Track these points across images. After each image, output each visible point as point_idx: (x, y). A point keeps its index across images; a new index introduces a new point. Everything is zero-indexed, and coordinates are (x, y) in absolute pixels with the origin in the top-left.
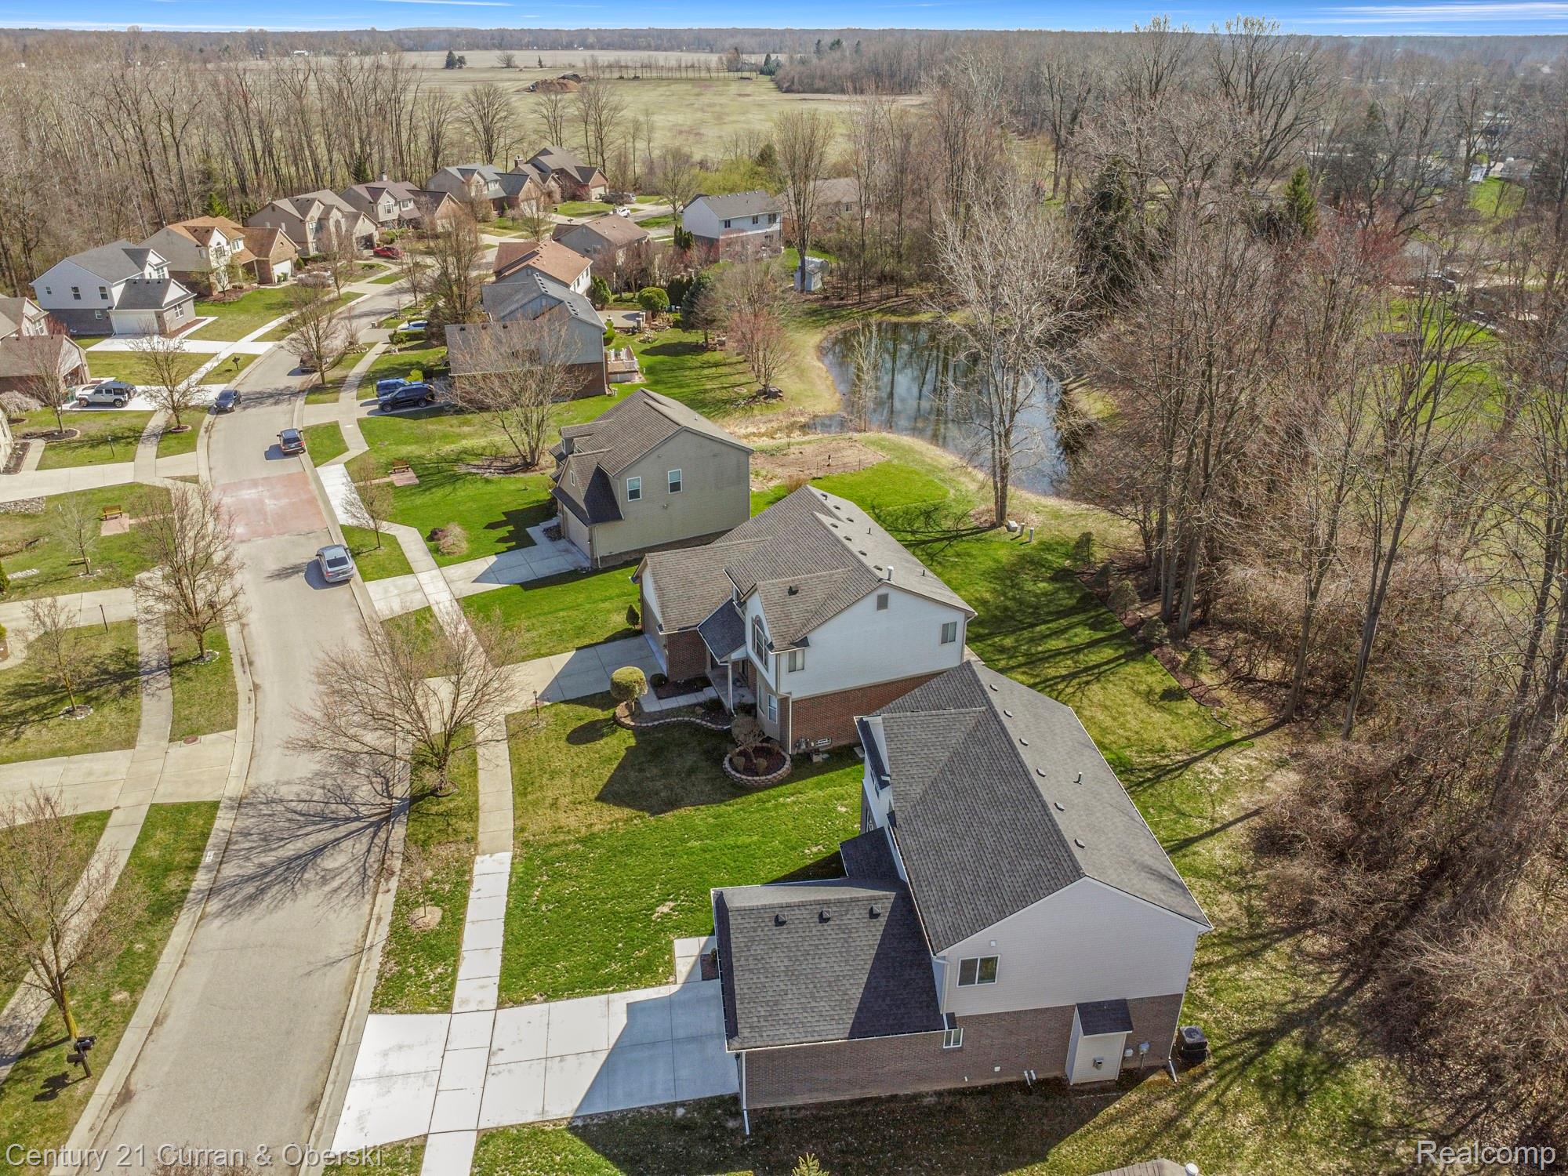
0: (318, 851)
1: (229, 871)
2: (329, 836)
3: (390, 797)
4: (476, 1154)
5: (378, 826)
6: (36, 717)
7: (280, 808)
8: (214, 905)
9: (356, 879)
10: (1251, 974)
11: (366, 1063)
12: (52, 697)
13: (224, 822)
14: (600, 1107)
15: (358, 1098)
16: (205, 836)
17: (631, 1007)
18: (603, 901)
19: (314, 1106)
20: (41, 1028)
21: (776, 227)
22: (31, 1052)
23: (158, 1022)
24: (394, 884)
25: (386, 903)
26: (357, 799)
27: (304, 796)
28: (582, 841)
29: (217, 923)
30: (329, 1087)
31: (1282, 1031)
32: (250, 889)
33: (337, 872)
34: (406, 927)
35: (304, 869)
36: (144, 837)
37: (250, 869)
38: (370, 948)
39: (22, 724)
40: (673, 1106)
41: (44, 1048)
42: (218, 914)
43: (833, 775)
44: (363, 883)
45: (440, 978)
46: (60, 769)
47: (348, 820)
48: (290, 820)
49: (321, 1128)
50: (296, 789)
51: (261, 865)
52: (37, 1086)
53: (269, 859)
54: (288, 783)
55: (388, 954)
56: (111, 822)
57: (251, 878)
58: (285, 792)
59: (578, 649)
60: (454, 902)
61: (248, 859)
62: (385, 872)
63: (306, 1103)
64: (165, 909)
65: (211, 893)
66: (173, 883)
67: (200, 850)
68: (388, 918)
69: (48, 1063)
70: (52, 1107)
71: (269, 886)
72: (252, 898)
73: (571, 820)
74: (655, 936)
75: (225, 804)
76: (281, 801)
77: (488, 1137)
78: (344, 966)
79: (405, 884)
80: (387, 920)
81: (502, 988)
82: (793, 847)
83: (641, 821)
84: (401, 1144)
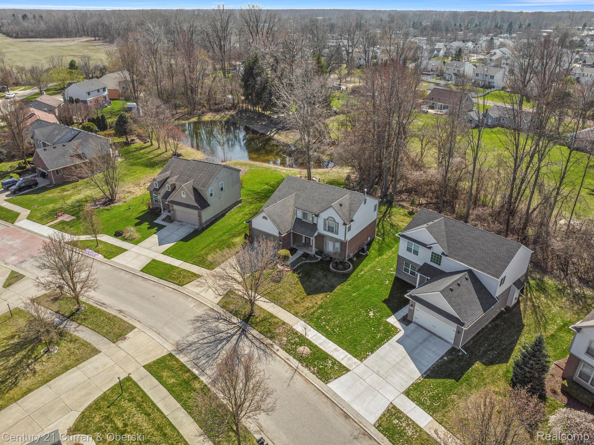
0: (235, 351)
1: (210, 372)
2: (231, 345)
3: (234, 324)
4: (410, 399)
5: (244, 334)
6: (31, 360)
7: (198, 345)
9: (261, 352)
11: (346, 398)
13: (183, 359)
14: (425, 369)
16: (184, 367)
18: (352, 320)
19: (347, 416)
21: (106, 93)
23: (260, 427)
26: (223, 330)
27: (201, 337)
28: (320, 308)
30: (344, 409)
33: (251, 353)
34: (302, 357)
38: (297, 368)
39: (28, 366)
40: (442, 358)
43: (364, 262)
44: (265, 352)
45: (333, 364)
47: (229, 337)
48: (209, 347)
49: (358, 420)
50: (194, 336)
54: (188, 336)
58: (191, 339)
61: (211, 365)
62: (268, 345)
63: (344, 418)
66: (197, 385)
67: (189, 371)
73: (308, 304)
74: (380, 322)
75: (174, 353)
76: (195, 343)
77: (407, 393)
78: (297, 376)
79: (281, 345)
80: (291, 358)
81: (356, 357)
82: (381, 284)
83: (330, 296)
84: (388, 410)
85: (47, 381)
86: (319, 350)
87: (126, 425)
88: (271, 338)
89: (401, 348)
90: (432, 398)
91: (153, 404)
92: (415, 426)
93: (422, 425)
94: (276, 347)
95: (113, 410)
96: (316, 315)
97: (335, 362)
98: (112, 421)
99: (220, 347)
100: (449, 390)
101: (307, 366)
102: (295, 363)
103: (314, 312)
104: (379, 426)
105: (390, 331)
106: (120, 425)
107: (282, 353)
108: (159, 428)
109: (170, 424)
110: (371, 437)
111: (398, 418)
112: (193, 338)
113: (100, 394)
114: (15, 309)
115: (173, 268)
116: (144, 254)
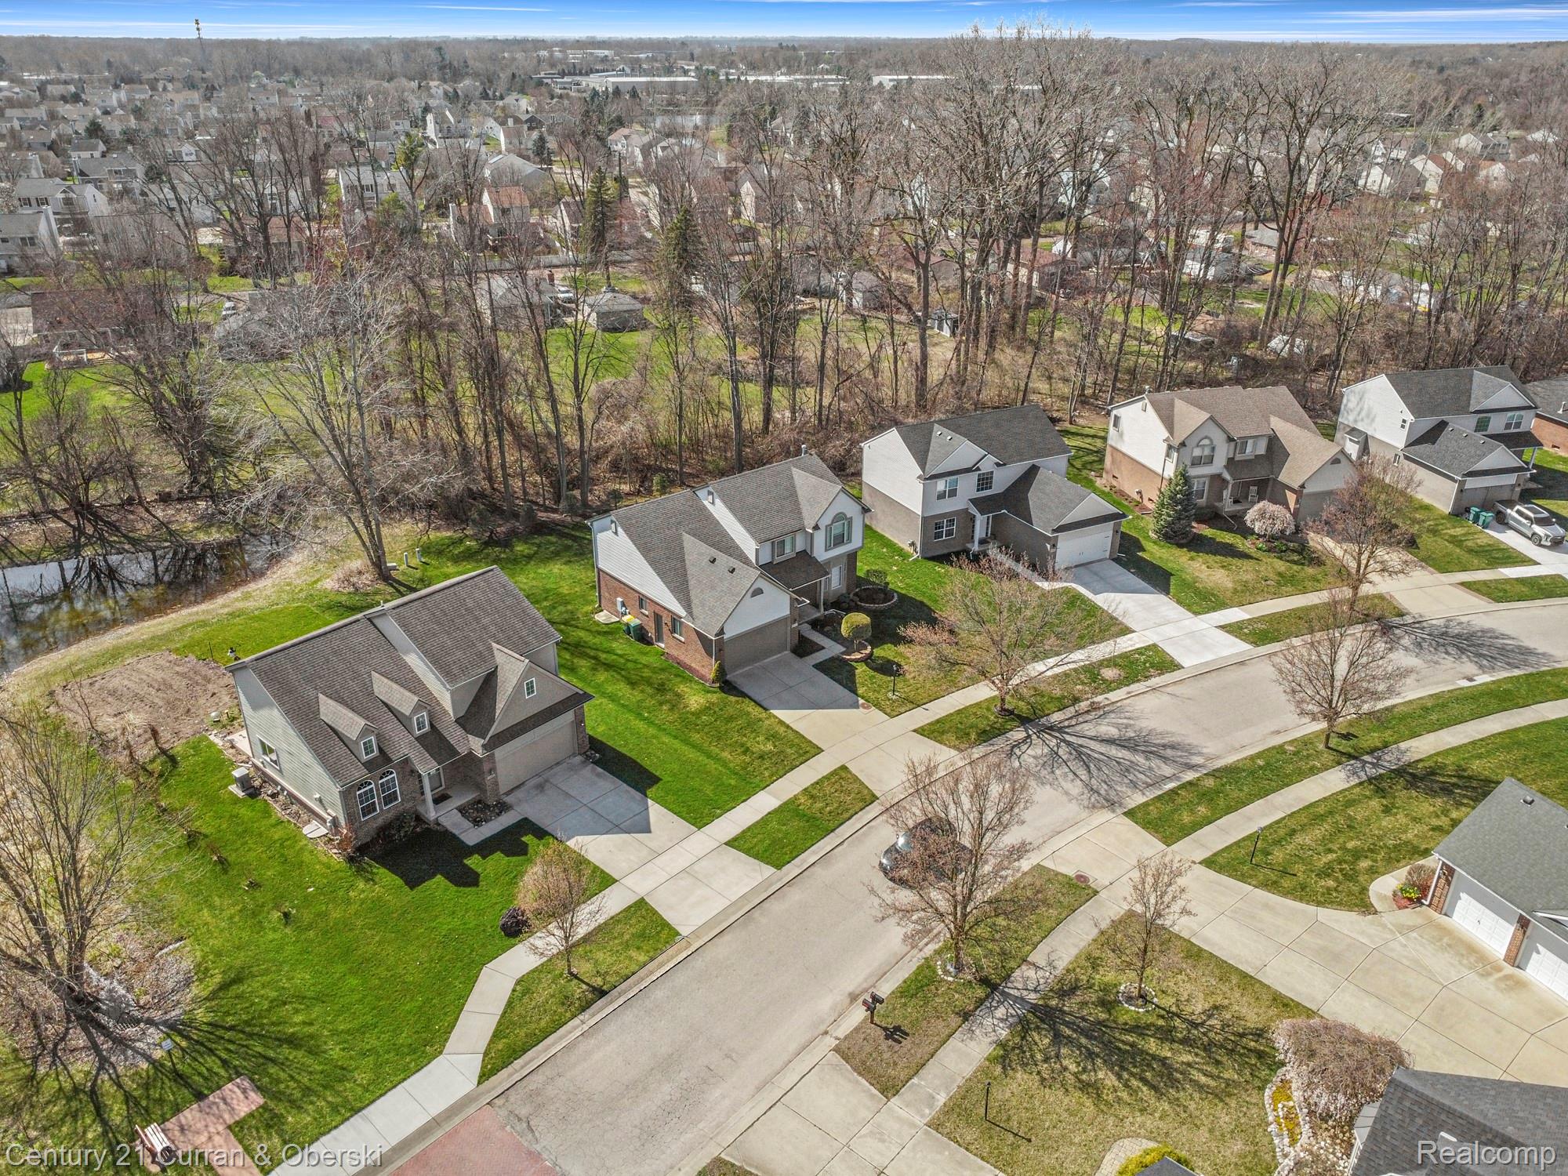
0: (1110, 741)
1: (1167, 770)
2: (1093, 744)
3: (1029, 736)
4: (1213, 611)
5: (1061, 730)
6: (1177, 1022)
7: (1093, 781)
8: (1197, 760)
9: (1112, 716)
11: (1209, 657)
12: (1141, 1044)
13: (1137, 799)
14: (1152, 589)
15: (1225, 651)
16: (1159, 798)
17: (1095, 593)
19: (1242, 663)
20: (1339, 763)
22: (1350, 757)
23: (1278, 732)
24: (1099, 698)
25: (1114, 696)
26: (1046, 750)
27: (1071, 775)
29: (1205, 751)
32: (1169, 752)
33: (1117, 726)
34: (1125, 679)
35: (1130, 739)
36: (1197, 826)
37: (1155, 763)
38: (1149, 687)
39: (1196, 1026)
41: (1343, 754)
42: (1200, 754)
45: (1142, 654)
46: (1208, 932)
47: (1069, 744)
48: (1099, 769)
49: (1247, 656)
50: (1067, 785)
51: (1147, 759)
52: (1354, 741)
53: (1140, 759)
54: (1067, 793)
55: (1147, 678)
56: (1207, 854)
57: (1161, 757)
58: (1075, 788)
59: (766, 709)
60: (1090, 669)
61: (1150, 769)
62: (1094, 707)
64: (1229, 773)
65: (1192, 767)
66: (1210, 784)
67: (1173, 791)
68: (1125, 689)
69: (1345, 746)
70: (1352, 731)
71: (1155, 745)
72: (1173, 747)
75: (1120, 811)
76: (1087, 785)
77: (1195, 612)
79: (1095, 694)
88: (1075, 700)
89: (1105, 595)
90: (1203, 599)
91: (1265, 828)
92: (1251, 621)
93: (1248, 617)
95: (1299, 868)
97: (1139, 652)
99: (1098, 757)
102: (1139, 687)
104: (1256, 645)
105: (1069, 596)
109: (1305, 809)
110: (1273, 654)
111: (1241, 628)
113: (1260, 893)
114: (936, 1125)
115: (789, 809)
116: (683, 863)
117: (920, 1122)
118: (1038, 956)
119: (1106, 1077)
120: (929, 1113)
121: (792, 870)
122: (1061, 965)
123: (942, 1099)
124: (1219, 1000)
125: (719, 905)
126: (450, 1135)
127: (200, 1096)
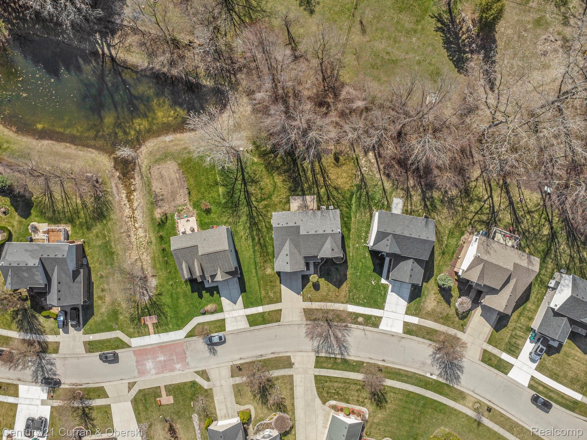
0: (336, 338)
1: (337, 352)
2: (332, 336)
3: (323, 325)
4: (408, 315)
5: (331, 328)
8: (345, 353)
9: (346, 331)
10: (414, 198)
11: (388, 329)
13: (322, 355)
14: (407, 299)
15: (394, 330)
16: (327, 357)
17: (392, 291)
18: (367, 291)
19: (393, 336)
23: (371, 358)
27: (319, 341)
28: (350, 292)
29: (350, 352)
31: (425, 202)
32: (343, 348)
33: (343, 335)
34: (362, 323)
35: (340, 340)
36: (324, 368)
37: (337, 349)
38: (364, 328)
42: (348, 352)
43: (346, 244)
44: (347, 330)
45: (375, 318)
47: (328, 333)
48: (325, 343)
49: (397, 334)
53: (336, 346)
54: (313, 344)
56: (318, 374)
57: (340, 348)
59: (281, 283)
60: (357, 315)
61: (334, 349)
62: (346, 326)
64: (345, 361)
65: (342, 354)
66: (339, 361)
67: (330, 358)
70: (383, 369)
71: (343, 345)
72: (346, 348)
73: (343, 294)
74: (379, 285)
75: (317, 355)
76: (319, 345)
77: (406, 313)
78: (366, 332)
79: (350, 323)
80: (358, 326)
81: (380, 309)
82: (365, 258)
83: (348, 281)
84: (404, 325)
85: (293, 398)
86: (366, 315)
87: (335, 390)
88: (344, 322)
89: (394, 294)
90: (415, 310)
91: (334, 377)
92: (415, 325)
93: (417, 323)
94: (349, 325)
95: (326, 389)
96: (351, 298)
97: (376, 317)
98: (330, 392)
99: (329, 340)
100: (419, 303)
101: (367, 326)
102: (361, 327)
103: (349, 296)
104: (404, 333)
105: (385, 287)
106: (334, 391)
107: (353, 326)
108: (345, 382)
109: (346, 379)
110: (404, 338)
111: (408, 326)
112: (316, 344)
113: (315, 388)
114: (233, 385)
115: (262, 314)
116: (236, 315)
117: (232, 383)
118: (271, 372)
119: (258, 396)
120: (234, 383)
121: (252, 328)
122: (273, 376)
123: (237, 382)
124: (286, 398)
125: (236, 328)
126: (178, 343)
127: (150, 315)
